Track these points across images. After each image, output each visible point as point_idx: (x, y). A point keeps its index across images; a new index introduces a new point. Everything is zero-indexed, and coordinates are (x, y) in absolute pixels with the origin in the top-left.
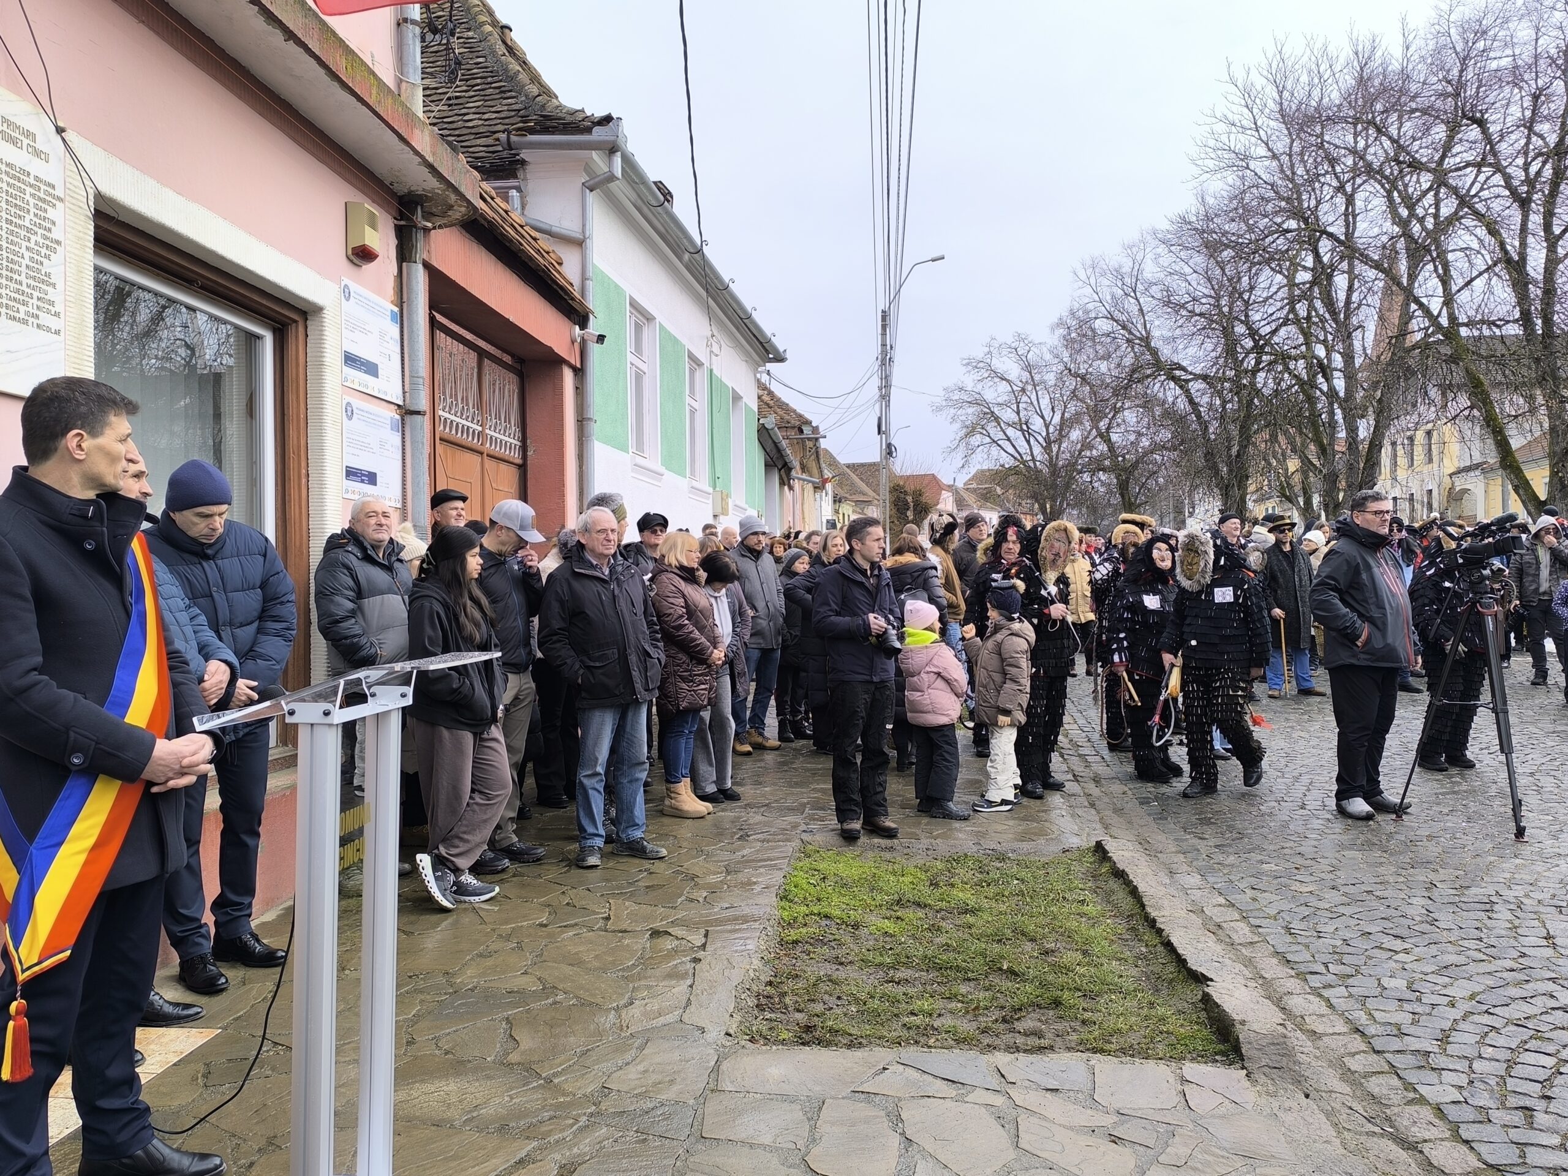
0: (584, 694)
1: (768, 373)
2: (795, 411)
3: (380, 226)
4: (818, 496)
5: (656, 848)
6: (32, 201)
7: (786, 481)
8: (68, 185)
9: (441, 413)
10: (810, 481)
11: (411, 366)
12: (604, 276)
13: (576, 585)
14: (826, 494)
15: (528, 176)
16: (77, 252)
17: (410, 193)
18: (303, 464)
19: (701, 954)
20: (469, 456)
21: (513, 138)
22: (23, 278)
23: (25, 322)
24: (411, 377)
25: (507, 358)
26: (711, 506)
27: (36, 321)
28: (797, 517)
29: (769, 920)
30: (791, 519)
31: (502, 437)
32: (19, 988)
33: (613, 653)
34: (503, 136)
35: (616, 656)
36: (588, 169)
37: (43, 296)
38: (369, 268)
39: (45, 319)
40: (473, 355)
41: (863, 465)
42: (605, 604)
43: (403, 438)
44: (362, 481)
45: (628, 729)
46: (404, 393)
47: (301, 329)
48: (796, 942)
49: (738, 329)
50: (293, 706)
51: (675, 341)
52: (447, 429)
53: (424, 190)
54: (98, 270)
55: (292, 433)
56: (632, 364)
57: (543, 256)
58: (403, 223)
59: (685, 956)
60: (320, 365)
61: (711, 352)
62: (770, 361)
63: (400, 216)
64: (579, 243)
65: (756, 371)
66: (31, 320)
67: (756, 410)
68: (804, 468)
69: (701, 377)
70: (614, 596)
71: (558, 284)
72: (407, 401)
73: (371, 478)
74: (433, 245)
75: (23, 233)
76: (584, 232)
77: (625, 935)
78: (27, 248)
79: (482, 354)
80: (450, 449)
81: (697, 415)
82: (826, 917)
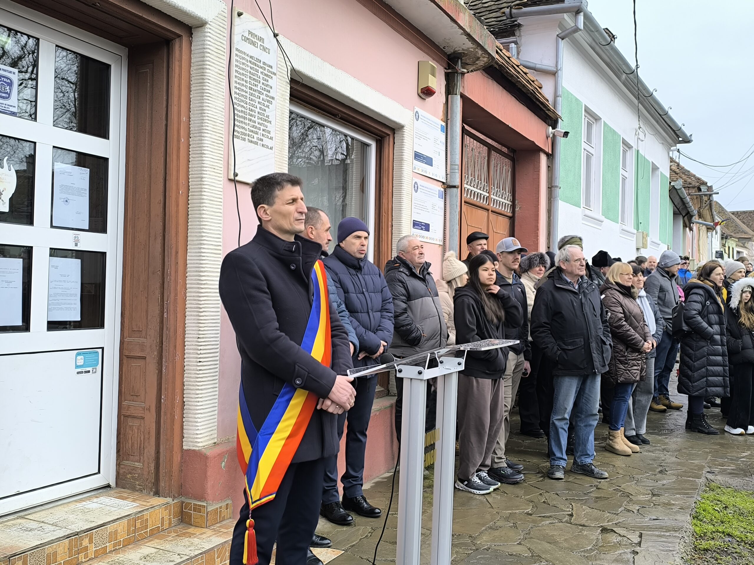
0: (560, 366)
1: (678, 151)
2: (694, 176)
3: (437, 74)
4: (709, 234)
5: (601, 472)
6: (261, 76)
7: (688, 224)
8: (278, 65)
9: (465, 186)
10: (704, 224)
11: (451, 158)
12: (569, 93)
13: (557, 295)
14: (716, 233)
15: (522, 34)
16: (282, 103)
17: (455, 52)
18: (390, 219)
19: (638, 549)
20: (480, 212)
21: (514, 11)
22: (256, 119)
23: (256, 143)
24: (451, 165)
25: (505, 150)
26: (635, 242)
27: (261, 143)
28: (694, 249)
29: (686, 532)
30: (690, 251)
31: (500, 199)
32: (250, 512)
33: (580, 341)
34: (507, 10)
35: (583, 343)
36: (561, 26)
37: (265, 128)
38: (430, 100)
39: (266, 141)
40: (485, 149)
41: (744, 212)
42: (576, 308)
43: (445, 202)
44: (422, 229)
45: (587, 391)
46: (447, 175)
47: (391, 139)
48: (706, 550)
49: (657, 122)
50: (400, 367)
51: (614, 132)
52: (469, 196)
53: (463, 49)
54: (291, 112)
55: (384, 201)
56: (585, 149)
57: (531, 84)
58: (450, 71)
59: (627, 548)
60: (401, 160)
61: (639, 138)
62: (680, 142)
63: (449, 66)
64: (553, 74)
65: (669, 150)
66: (259, 142)
67: (669, 177)
68: (700, 216)
69: (631, 156)
70: (582, 303)
71: (540, 101)
72: (448, 180)
73: (427, 227)
74: (466, 83)
75: (257, 94)
76: (557, 66)
77: (584, 528)
78: (259, 103)
79: (490, 148)
80: (470, 208)
81: (627, 181)
82: (729, 535)
